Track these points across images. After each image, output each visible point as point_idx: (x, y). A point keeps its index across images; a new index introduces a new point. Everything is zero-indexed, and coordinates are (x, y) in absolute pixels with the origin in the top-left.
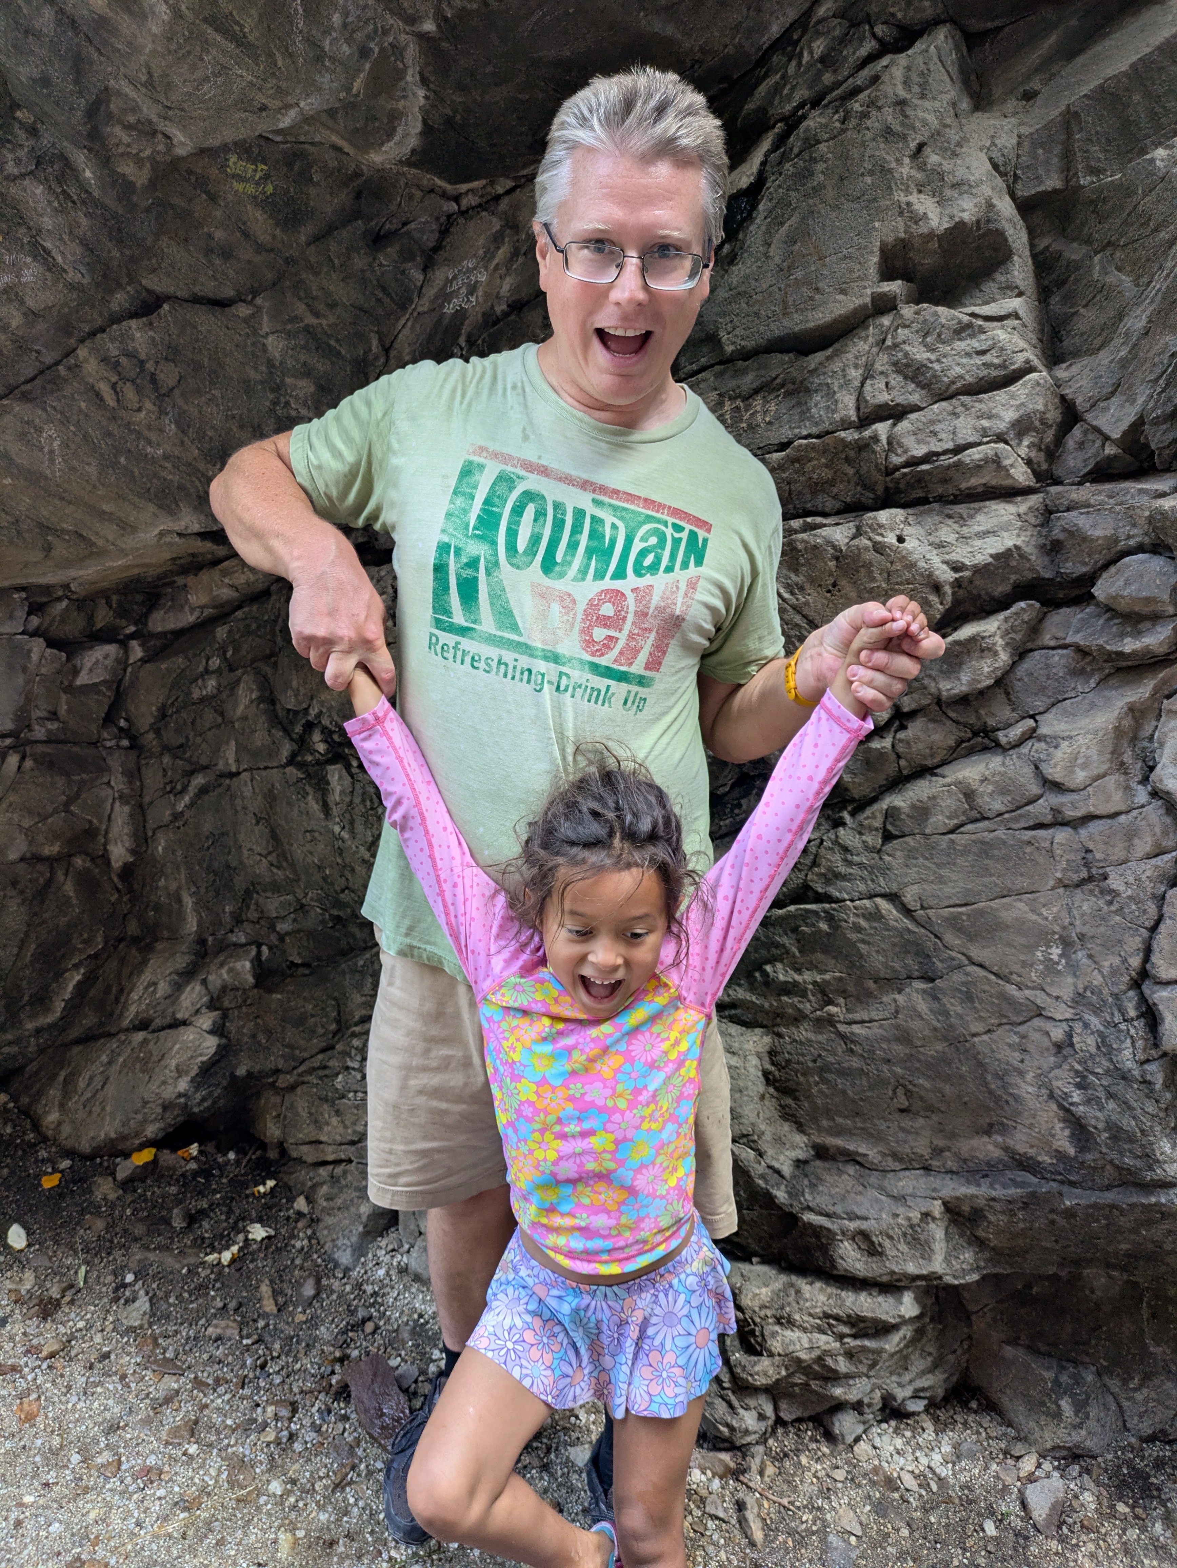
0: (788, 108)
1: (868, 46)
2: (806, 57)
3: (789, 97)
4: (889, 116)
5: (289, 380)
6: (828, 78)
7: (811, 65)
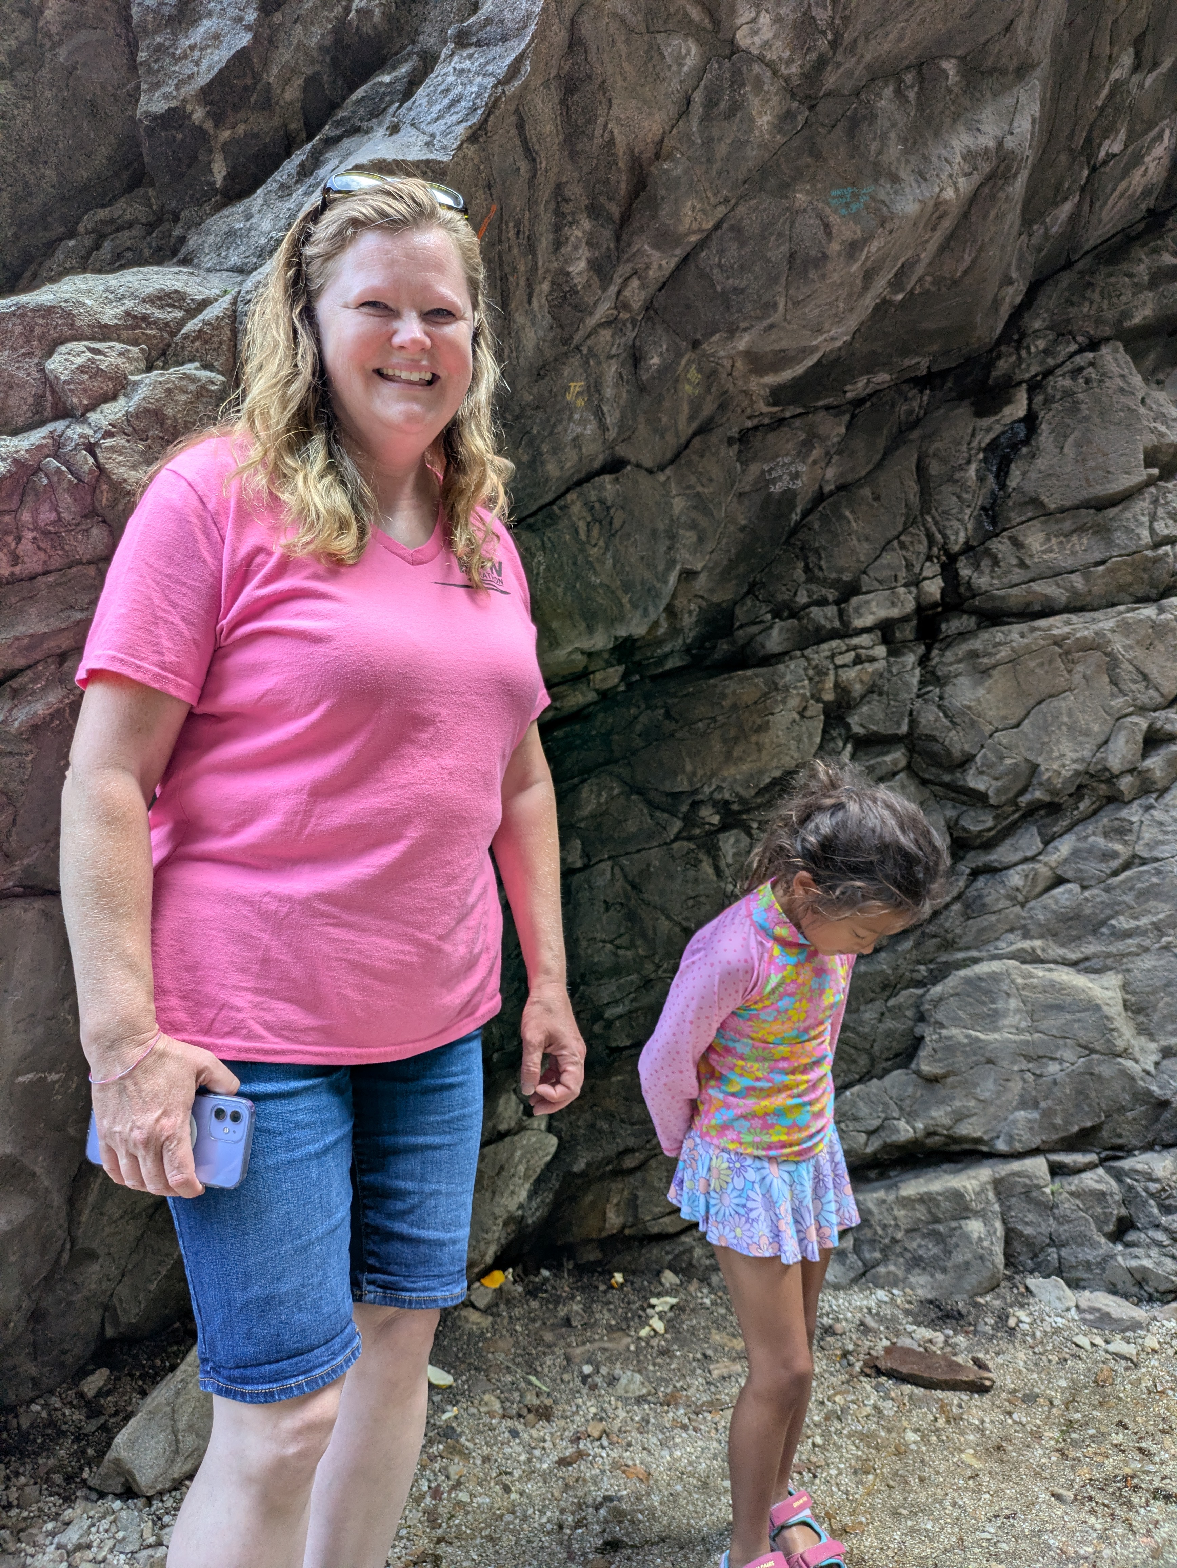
0: (1027, 376)
1: (1073, 347)
2: (1033, 349)
3: (1027, 369)
4: (1119, 382)
5: (681, 532)
6: (1051, 362)
7: (1037, 353)
